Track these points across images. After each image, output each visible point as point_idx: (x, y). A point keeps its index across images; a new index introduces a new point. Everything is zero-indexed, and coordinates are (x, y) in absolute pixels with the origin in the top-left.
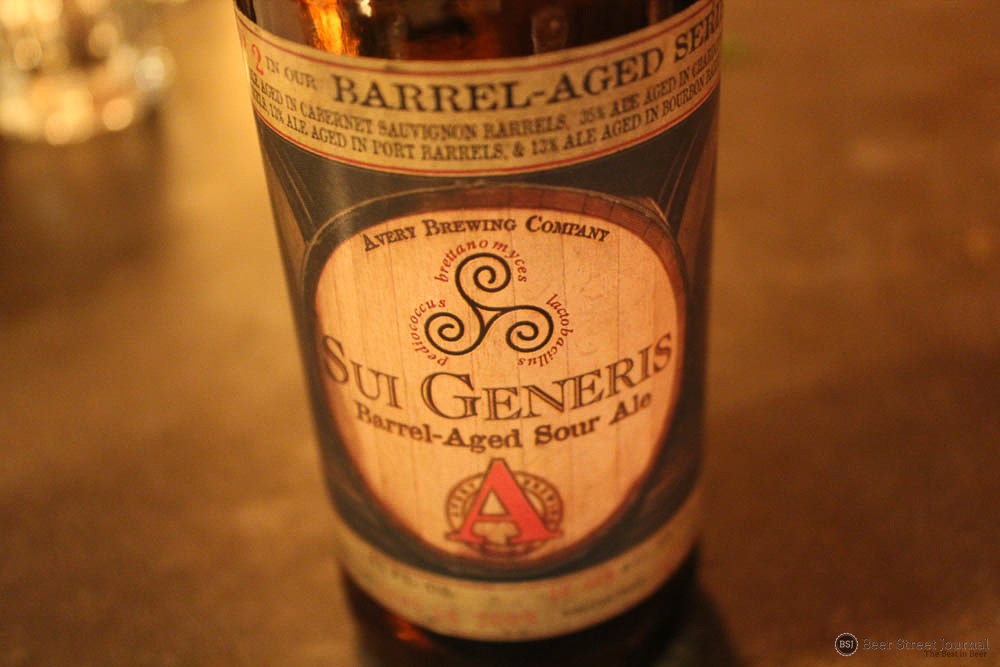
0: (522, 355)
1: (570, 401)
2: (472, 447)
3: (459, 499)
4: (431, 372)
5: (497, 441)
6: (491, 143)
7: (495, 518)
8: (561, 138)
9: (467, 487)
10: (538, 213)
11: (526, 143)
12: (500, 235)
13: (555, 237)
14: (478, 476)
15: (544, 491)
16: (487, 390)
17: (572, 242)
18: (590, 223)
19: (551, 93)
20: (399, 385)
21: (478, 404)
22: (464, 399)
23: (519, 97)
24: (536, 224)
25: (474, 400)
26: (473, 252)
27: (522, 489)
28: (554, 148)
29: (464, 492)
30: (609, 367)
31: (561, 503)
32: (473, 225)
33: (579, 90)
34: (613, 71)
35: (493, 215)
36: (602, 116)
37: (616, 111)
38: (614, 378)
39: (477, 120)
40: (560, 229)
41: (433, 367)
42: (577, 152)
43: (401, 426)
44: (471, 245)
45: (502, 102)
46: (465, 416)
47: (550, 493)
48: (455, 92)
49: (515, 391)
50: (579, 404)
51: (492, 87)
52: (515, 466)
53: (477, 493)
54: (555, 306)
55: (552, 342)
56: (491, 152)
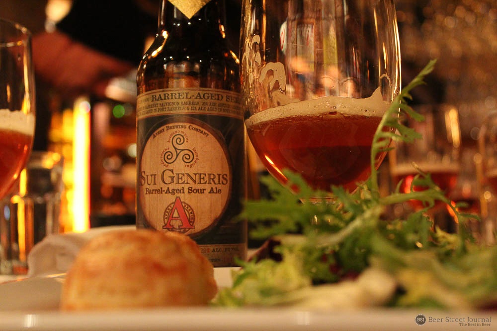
0: (186, 164)
1: (197, 181)
2: (172, 193)
3: (167, 212)
4: (164, 170)
5: (179, 191)
6: (182, 106)
7: (176, 219)
8: (198, 107)
9: (170, 208)
10: (192, 125)
11: (190, 107)
12: (183, 130)
13: (196, 132)
14: (172, 203)
15: (190, 210)
16: (177, 174)
17: (199, 134)
18: (204, 130)
19: (196, 96)
20: (156, 176)
21: (174, 178)
22: (171, 177)
23: (189, 97)
24: (191, 128)
25: (174, 177)
26: (176, 134)
27: (184, 208)
28: (196, 109)
29: (169, 209)
30: (208, 174)
31: (194, 215)
32: (177, 127)
33: (202, 97)
34: (210, 95)
35: (181, 124)
36: (207, 105)
37: (210, 105)
38: (210, 178)
39: (180, 101)
40: (196, 130)
41: (165, 168)
42: (201, 111)
43: (156, 190)
44: (176, 132)
45: (185, 97)
46: (171, 183)
47: (191, 211)
48: (176, 94)
49: (183, 175)
50: (200, 183)
51: (183, 93)
52: (182, 200)
53: (172, 209)
54: (195, 151)
55: (193, 161)
56: (182, 108)
